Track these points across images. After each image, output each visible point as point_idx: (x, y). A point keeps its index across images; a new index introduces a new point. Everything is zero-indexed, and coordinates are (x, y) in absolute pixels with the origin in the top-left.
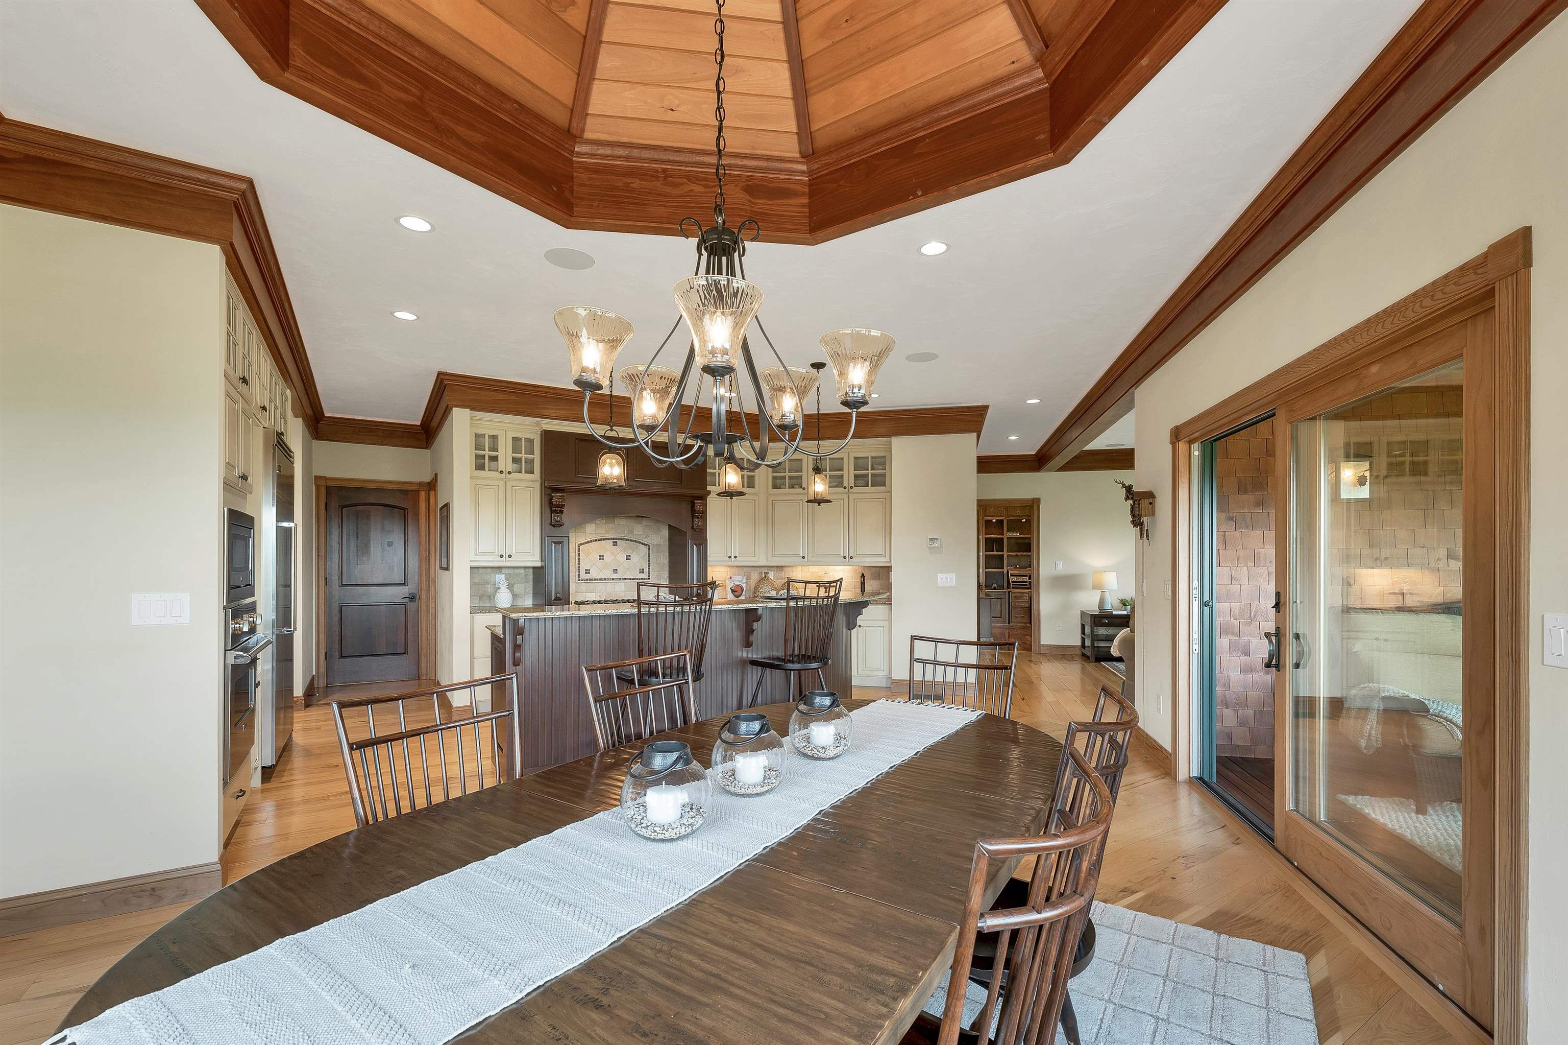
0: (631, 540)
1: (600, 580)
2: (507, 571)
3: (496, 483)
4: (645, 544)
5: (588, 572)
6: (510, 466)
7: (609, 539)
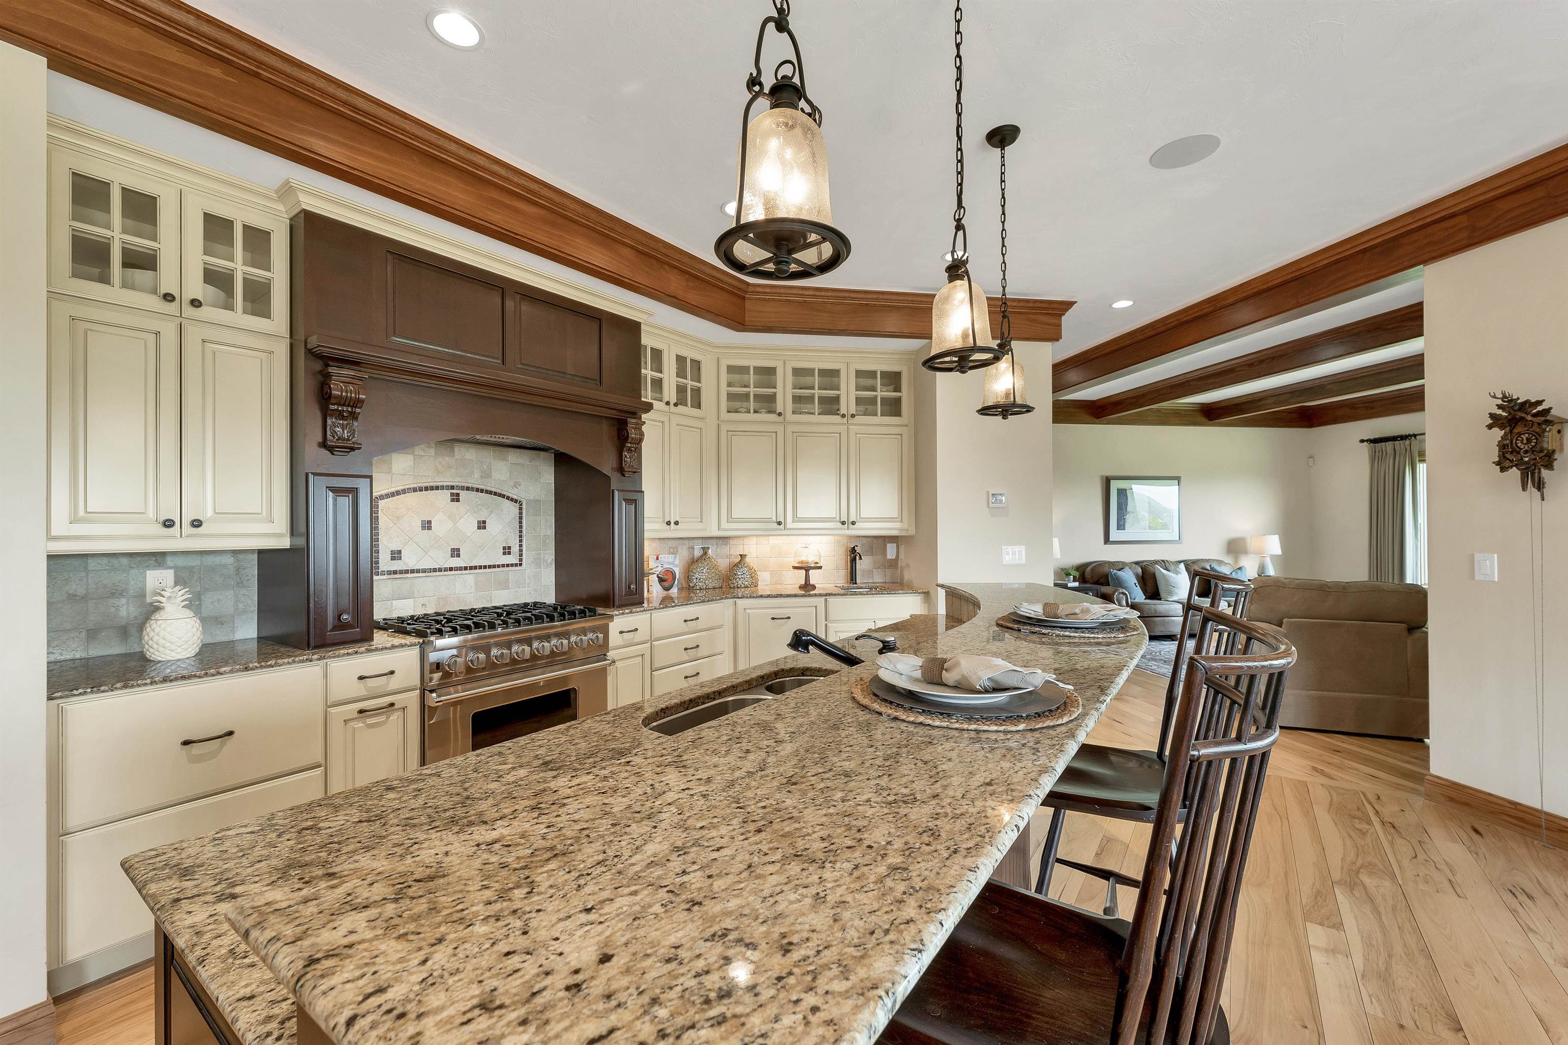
0: (488, 492)
1: (424, 571)
2: (181, 561)
3: (155, 325)
4: (512, 500)
5: (396, 555)
6: (196, 287)
7: (442, 488)
